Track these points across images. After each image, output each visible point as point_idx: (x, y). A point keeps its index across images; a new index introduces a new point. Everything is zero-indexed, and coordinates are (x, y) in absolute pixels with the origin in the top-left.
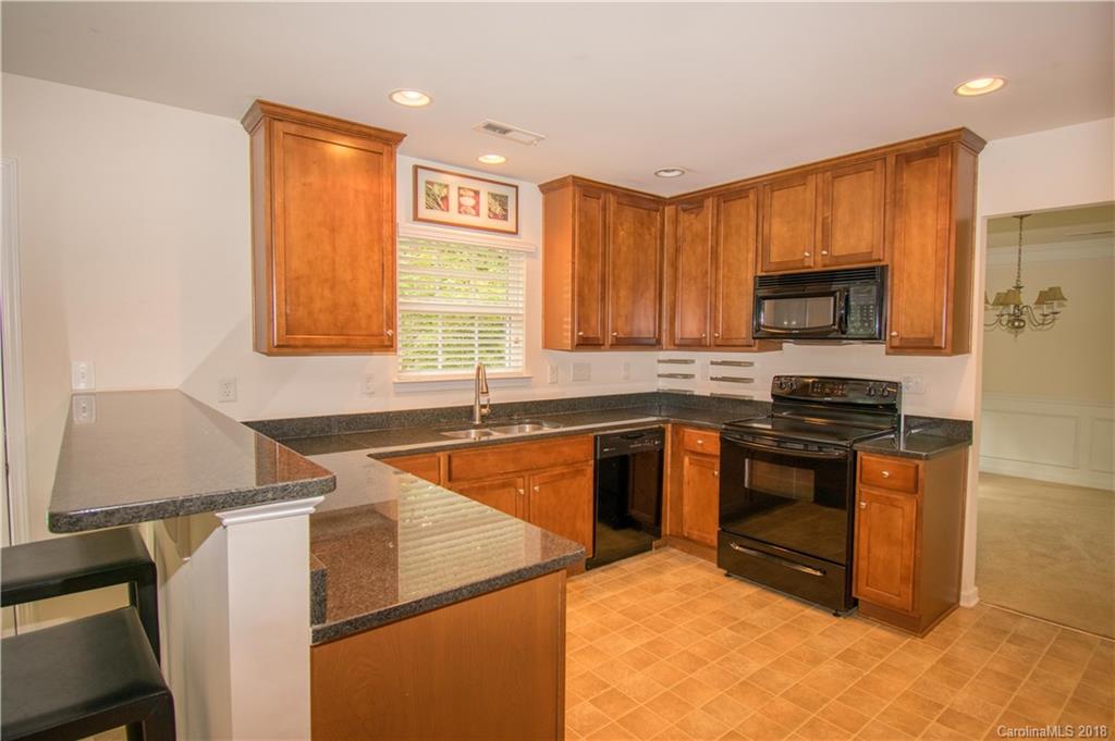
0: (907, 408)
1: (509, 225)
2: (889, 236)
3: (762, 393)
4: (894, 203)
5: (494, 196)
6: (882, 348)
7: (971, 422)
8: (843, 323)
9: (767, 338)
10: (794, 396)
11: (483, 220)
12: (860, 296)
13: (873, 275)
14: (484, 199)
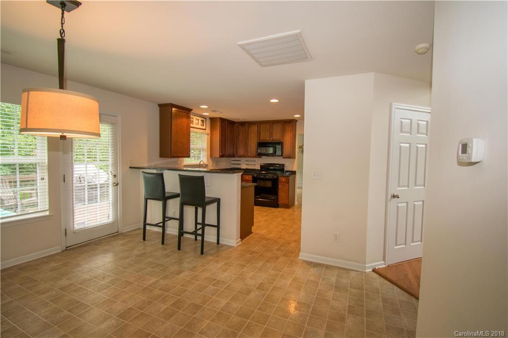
0: (286, 169)
1: (204, 127)
2: (283, 136)
3: (258, 167)
4: (283, 131)
5: (201, 120)
6: (282, 157)
7: (295, 172)
8: (275, 152)
9: (260, 155)
10: (264, 167)
11: (200, 126)
12: (278, 147)
13: (281, 143)
14: (200, 121)
